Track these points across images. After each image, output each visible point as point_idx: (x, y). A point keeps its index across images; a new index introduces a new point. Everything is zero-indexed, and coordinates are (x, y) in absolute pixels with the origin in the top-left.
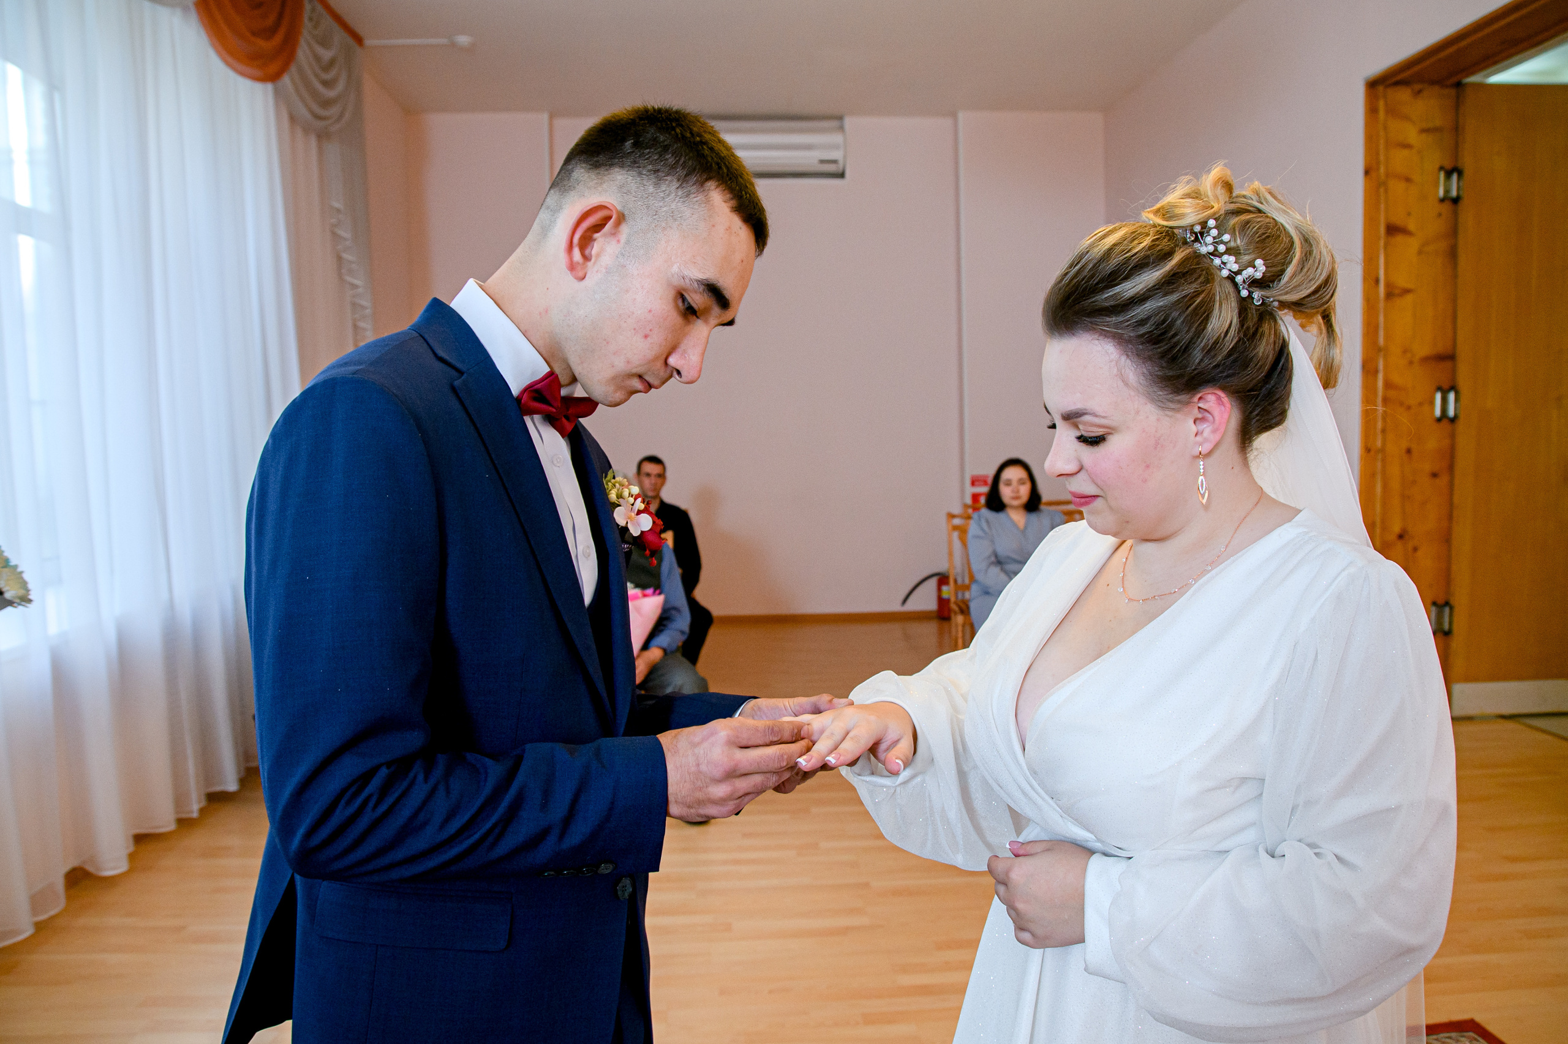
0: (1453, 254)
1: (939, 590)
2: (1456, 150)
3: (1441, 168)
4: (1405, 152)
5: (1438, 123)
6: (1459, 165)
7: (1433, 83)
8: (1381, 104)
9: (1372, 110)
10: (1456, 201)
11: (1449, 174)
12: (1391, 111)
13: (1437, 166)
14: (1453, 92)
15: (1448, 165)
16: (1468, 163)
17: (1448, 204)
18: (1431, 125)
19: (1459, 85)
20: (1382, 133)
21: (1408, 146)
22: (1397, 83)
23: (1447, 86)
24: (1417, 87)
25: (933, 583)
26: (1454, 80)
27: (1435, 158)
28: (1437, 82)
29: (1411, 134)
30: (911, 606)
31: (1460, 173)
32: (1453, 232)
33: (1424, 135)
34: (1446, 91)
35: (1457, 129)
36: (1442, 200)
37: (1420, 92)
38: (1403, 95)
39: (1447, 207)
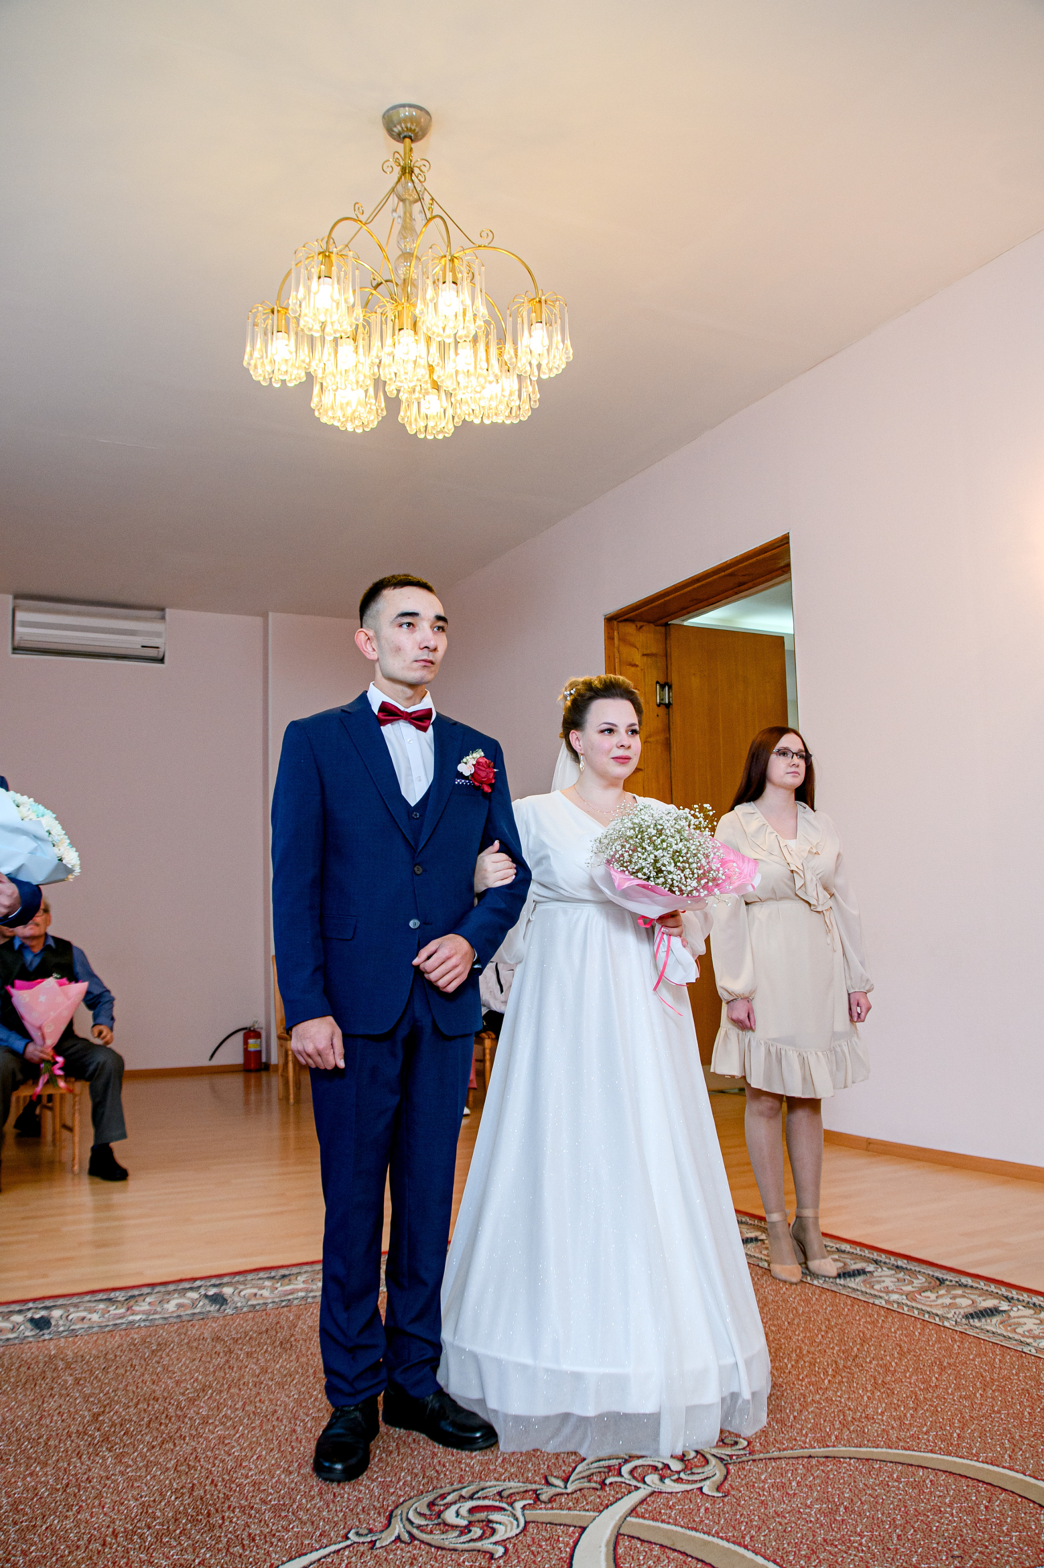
0: (667, 745)
1: (246, 1043)
2: (667, 670)
3: (657, 682)
4: (633, 669)
5: (654, 650)
6: (669, 681)
7: (649, 622)
8: (616, 633)
9: (609, 638)
10: (668, 706)
11: (662, 687)
12: (623, 640)
13: (655, 683)
14: (662, 629)
15: (662, 681)
16: (675, 680)
17: (662, 707)
18: (648, 652)
19: (666, 625)
20: (617, 655)
21: (637, 666)
22: (626, 620)
23: (656, 626)
24: (639, 624)
25: (240, 1036)
26: (664, 621)
27: (654, 675)
28: (654, 622)
29: (637, 658)
30: (219, 1060)
31: (670, 687)
32: (668, 728)
33: (645, 658)
34: (657, 628)
35: (666, 655)
36: (659, 705)
37: (641, 627)
38: (630, 628)
39: (662, 711)
